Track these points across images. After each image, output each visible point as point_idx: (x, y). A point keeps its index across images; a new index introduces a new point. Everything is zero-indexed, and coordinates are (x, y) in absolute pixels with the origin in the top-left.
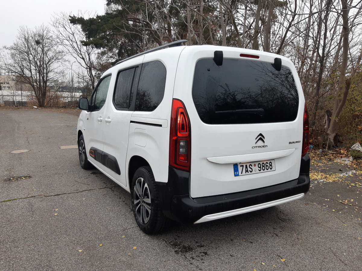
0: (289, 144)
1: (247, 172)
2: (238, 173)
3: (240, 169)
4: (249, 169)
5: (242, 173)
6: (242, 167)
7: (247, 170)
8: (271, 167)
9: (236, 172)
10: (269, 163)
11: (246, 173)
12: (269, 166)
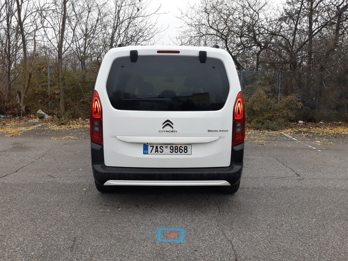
0: (208, 132)
1: (157, 152)
2: (148, 152)
3: (150, 149)
4: (159, 150)
5: (151, 152)
6: (152, 147)
7: (157, 150)
8: (186, 151)
9: (146, 150)
10: (183, 147)
11: (155, 152)
12: (183, 149)
